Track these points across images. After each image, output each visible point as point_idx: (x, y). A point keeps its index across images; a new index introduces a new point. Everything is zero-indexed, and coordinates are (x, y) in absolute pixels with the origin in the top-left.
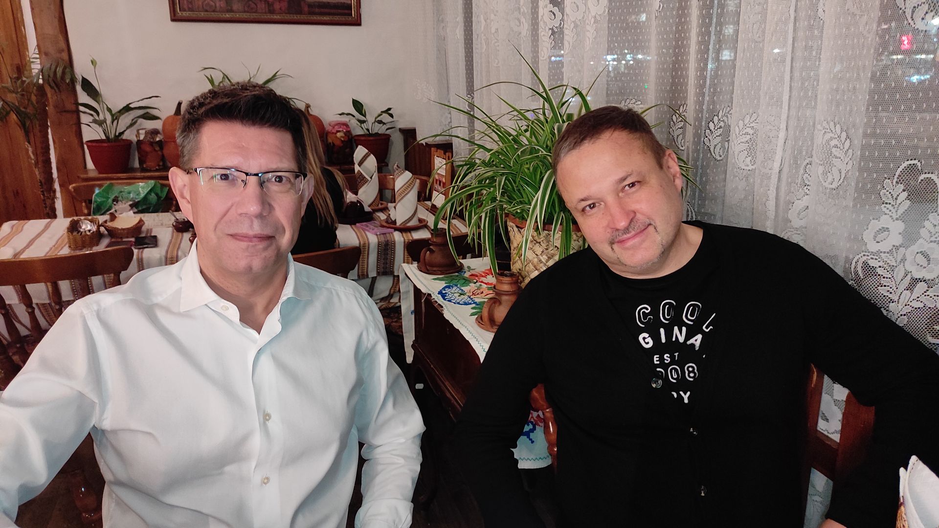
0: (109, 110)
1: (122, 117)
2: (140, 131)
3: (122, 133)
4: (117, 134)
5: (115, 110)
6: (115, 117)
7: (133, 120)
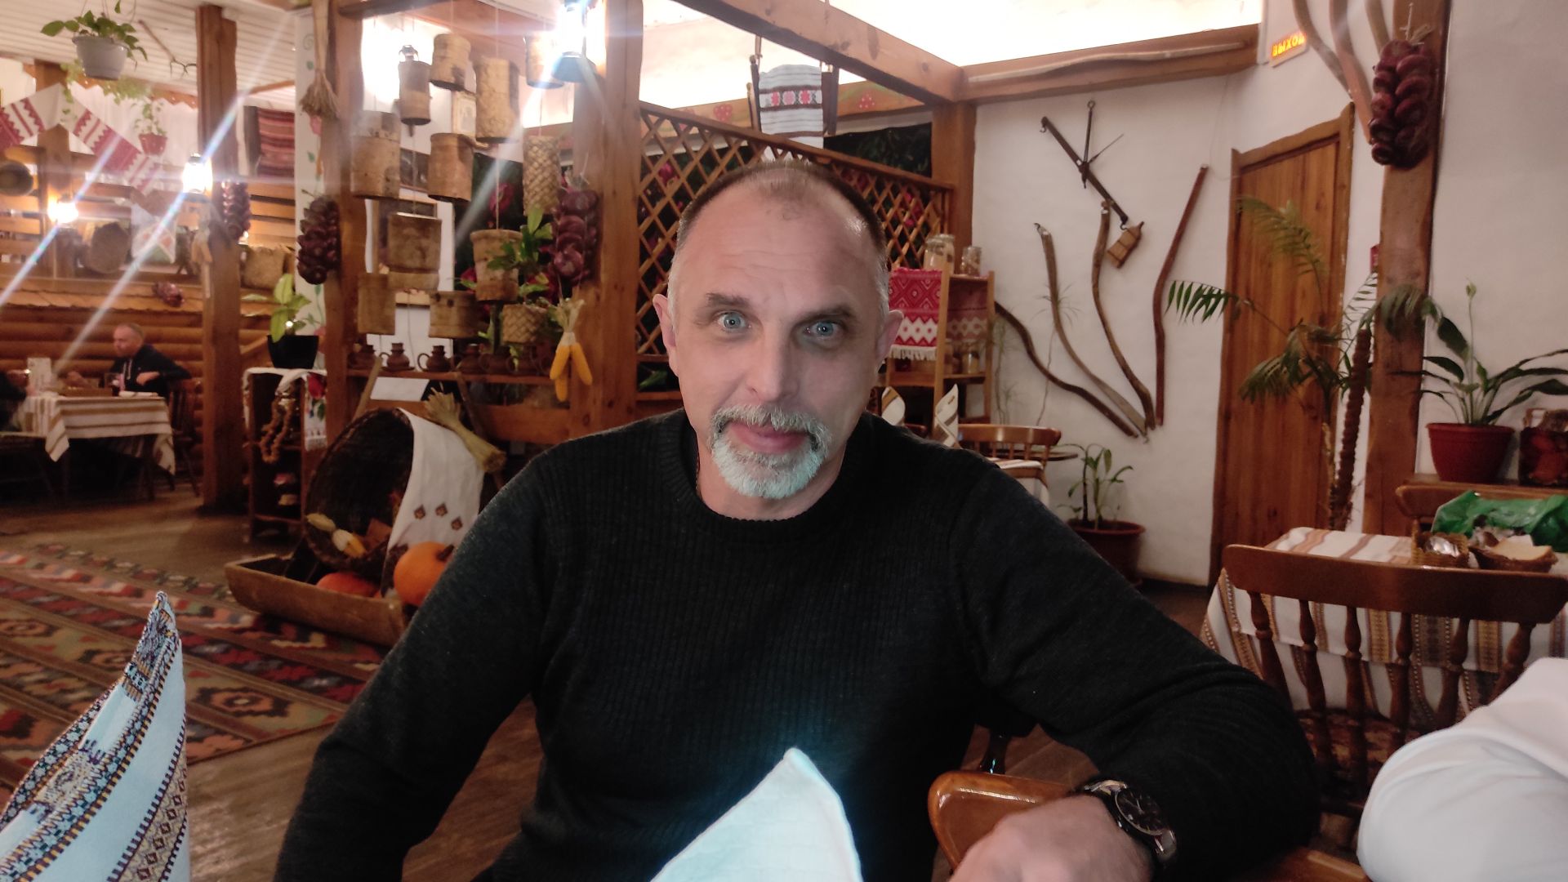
0: (1482, 372)
1: (1503, 386)
2: (1535, 413)
3: (1498, 413)
4: (1489, 414)
5: (1494, 371)
6: (1492, 385)
7: (1522, 392)
